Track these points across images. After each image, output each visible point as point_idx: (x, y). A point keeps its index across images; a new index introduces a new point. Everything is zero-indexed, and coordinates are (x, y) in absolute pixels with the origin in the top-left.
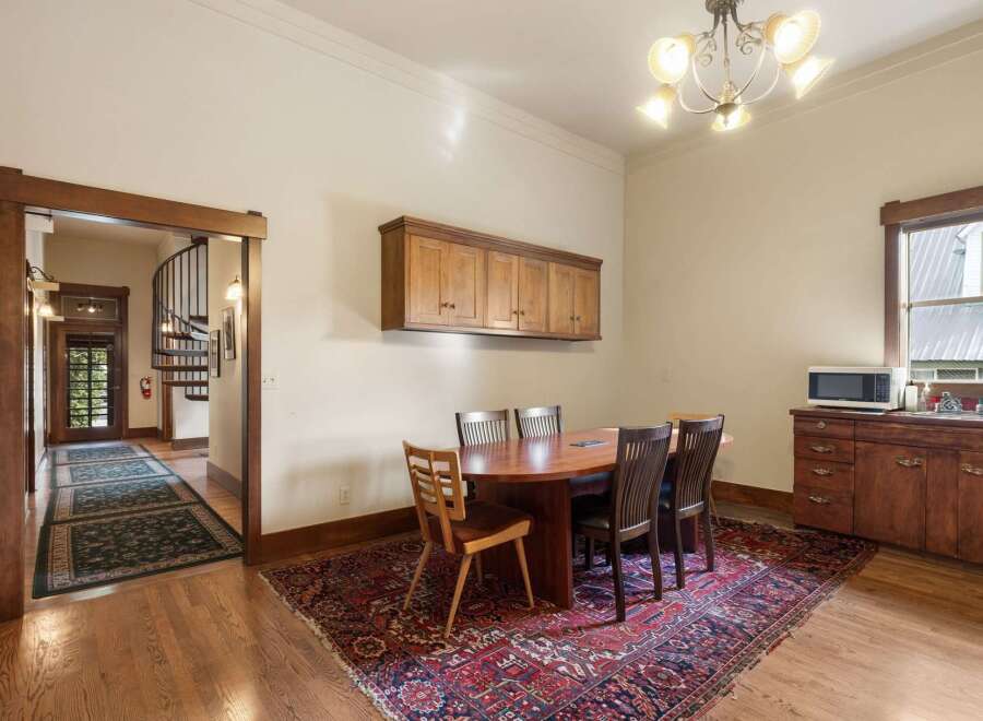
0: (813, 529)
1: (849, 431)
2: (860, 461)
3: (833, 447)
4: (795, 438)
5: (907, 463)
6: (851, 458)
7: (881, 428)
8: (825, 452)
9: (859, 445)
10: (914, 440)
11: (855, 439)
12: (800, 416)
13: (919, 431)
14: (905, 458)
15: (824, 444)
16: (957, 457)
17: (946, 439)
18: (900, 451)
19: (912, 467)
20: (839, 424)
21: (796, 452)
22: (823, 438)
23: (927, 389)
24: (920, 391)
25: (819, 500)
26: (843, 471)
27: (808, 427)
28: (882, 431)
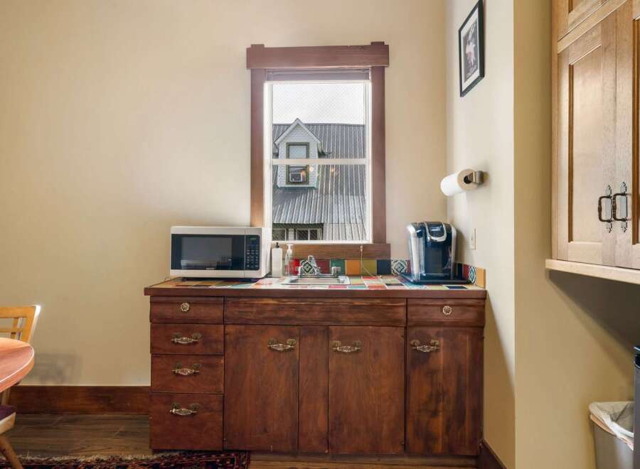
0: (175, 451)
1: (216, 312)
2: (229, 351)
3: (200, 336)
4: (152, 328)
5: (280, 347)
6: (221, 347)
7: (252, 306)
8: (189, 344)
9: (230, 329)
10: (288, 318)
11: (224, 321)
12: (157, 296)
13: (292, 307)
14: (278, 342)
15: (187, 333)
16: (327, 333)
17: (317, 314)
18: (273, 332)
19: (285, 351)
20: (206, 304)
21: (153, 348)
22: (187, 324)
23: (290, 251)
24: (284, 253)
25: (184, 411)
26: (210, 366)
27: (167, 311)
28: (255, 310)
